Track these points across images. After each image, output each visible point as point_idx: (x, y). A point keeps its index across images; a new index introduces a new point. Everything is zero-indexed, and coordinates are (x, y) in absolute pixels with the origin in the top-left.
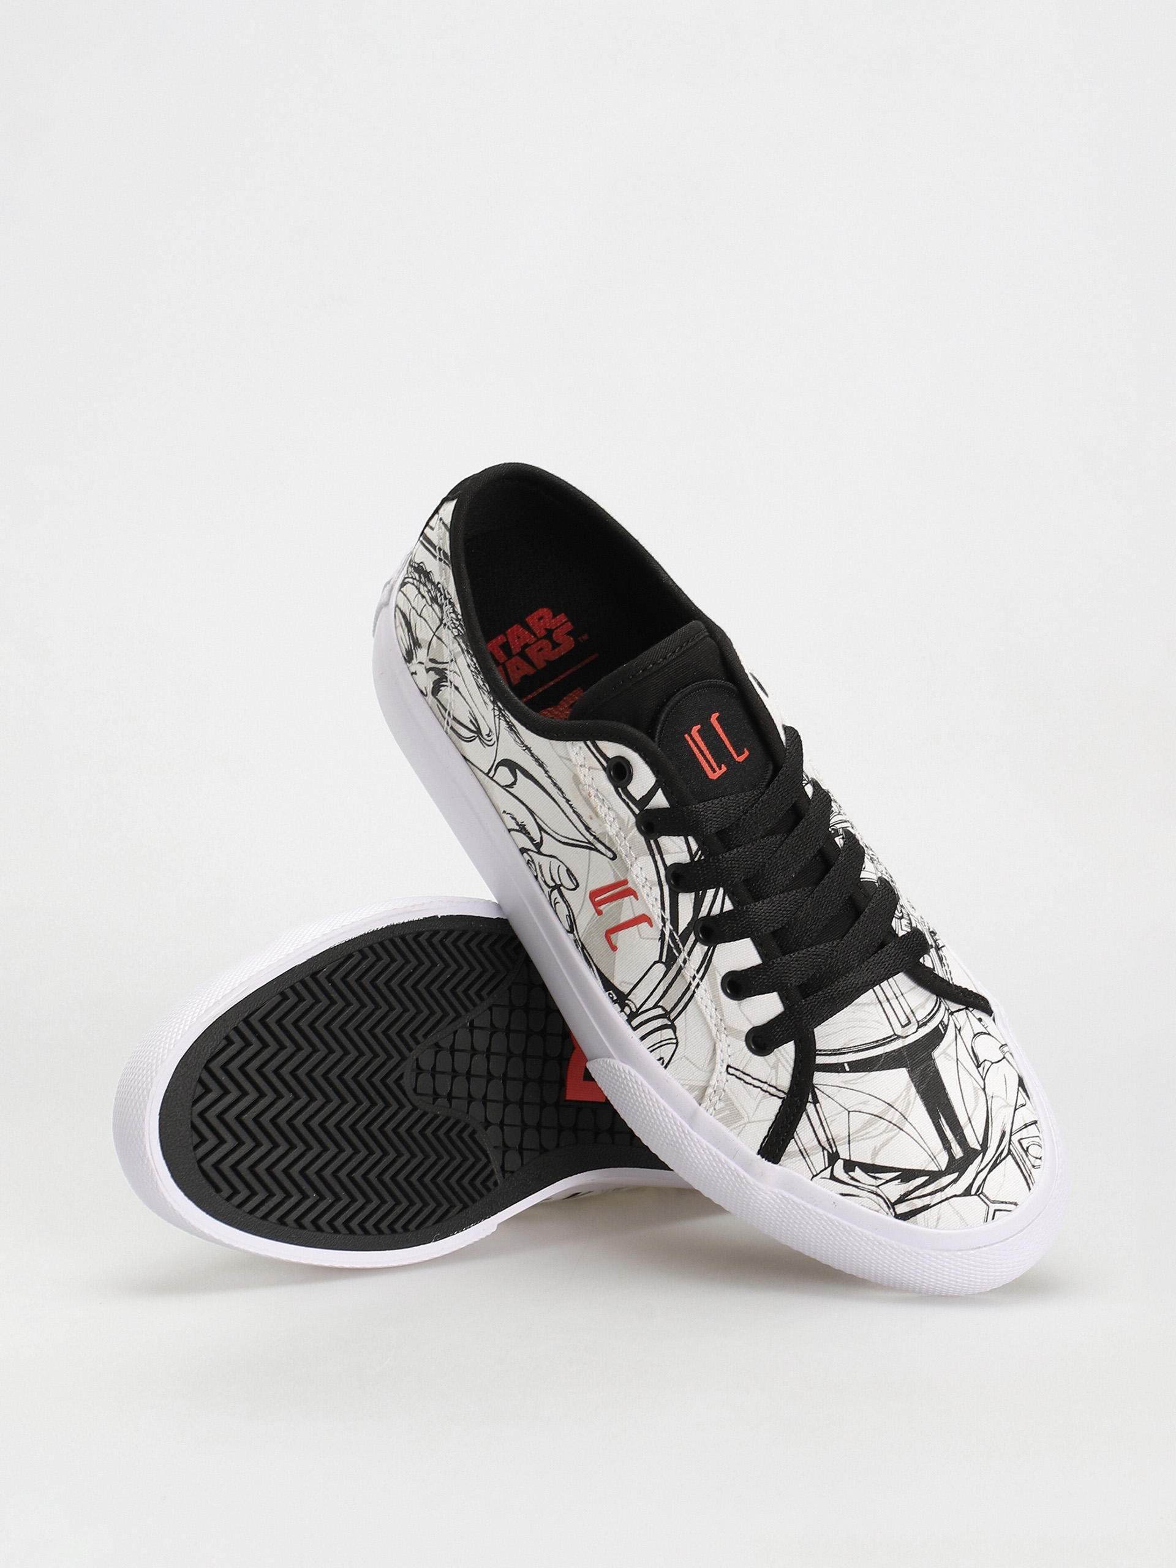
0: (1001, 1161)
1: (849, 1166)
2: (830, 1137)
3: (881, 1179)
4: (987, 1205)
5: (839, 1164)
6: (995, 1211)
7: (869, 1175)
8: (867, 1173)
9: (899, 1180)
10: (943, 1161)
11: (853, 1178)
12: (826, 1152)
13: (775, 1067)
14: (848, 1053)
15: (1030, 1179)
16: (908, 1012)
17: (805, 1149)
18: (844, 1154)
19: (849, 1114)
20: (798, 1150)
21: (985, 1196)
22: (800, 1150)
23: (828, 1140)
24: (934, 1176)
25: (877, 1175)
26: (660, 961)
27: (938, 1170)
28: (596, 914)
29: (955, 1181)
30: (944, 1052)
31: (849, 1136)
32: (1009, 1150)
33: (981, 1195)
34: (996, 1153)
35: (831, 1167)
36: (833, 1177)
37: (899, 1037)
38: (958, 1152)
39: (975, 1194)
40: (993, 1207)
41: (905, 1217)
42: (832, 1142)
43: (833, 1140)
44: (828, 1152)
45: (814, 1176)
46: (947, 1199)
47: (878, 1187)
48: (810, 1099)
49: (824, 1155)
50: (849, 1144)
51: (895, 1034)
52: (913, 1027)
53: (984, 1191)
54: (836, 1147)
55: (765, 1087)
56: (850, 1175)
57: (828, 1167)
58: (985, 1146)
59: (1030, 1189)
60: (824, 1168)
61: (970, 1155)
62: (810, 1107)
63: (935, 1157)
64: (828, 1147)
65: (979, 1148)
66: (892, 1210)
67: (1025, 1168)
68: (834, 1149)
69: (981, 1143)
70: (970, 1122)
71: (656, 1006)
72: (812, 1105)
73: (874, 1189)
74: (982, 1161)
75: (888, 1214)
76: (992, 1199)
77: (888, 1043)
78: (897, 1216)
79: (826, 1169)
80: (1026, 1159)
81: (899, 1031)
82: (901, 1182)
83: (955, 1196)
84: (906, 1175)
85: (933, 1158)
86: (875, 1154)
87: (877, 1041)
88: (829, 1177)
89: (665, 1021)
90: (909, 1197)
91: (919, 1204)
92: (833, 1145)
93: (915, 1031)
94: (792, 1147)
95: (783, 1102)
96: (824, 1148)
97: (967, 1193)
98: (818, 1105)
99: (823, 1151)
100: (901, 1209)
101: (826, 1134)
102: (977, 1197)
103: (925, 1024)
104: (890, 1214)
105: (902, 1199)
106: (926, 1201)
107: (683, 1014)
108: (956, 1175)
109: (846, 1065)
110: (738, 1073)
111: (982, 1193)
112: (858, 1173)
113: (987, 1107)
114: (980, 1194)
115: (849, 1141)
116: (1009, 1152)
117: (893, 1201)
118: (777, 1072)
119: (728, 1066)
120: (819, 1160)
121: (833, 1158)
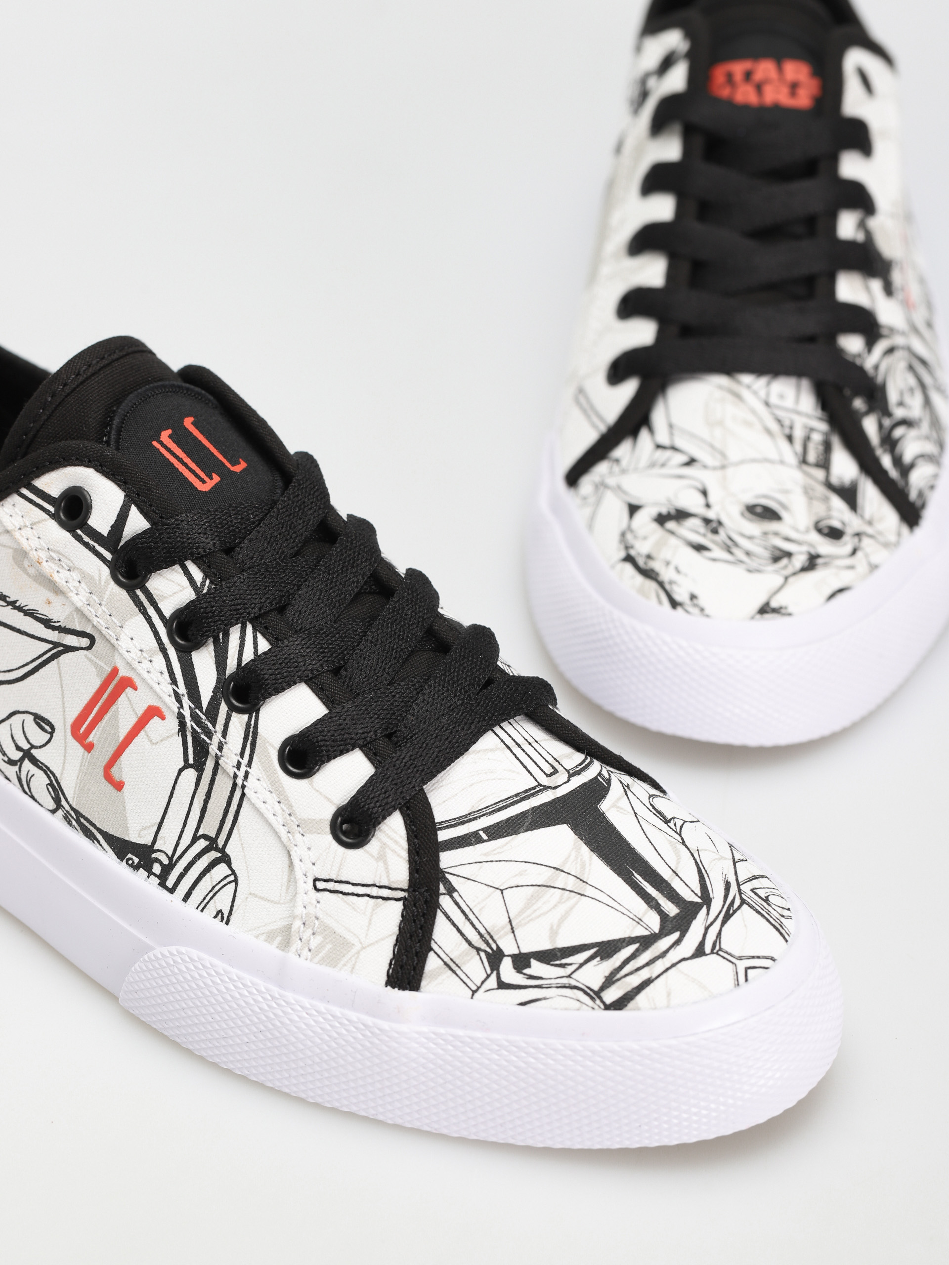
0: (735, 912)
1: (521, 961)
2: (483, 931)
3: (570, 964)
4: (732, 963)
5: (506, 965)
6: (747, 969)
7: (552, 965)
8: (548, 964)
9: (598, 959)
10: (654, 922)
11: (531, 977)
12: (483, 954)
13: (381, 857)
14: (480, 817)
15: (783, 928)
16: (551, 760)
17: (451, 960)
18: (509, 947)
19: (502, 893)
20: (442, 963)
21: (726, 952)
22: (446, 964)
23: (481, 936)
24: (646, 942)
25: (564, 961)
26: (187, 765)
27: (649, 933)
28: (86, 753)
29: (677, 942)
30: (614, 806)
31: (510, 921)
32: (741, 898)
33: (720, 953)
34: (723, 906)
35: (495, 972)
36: (502, 985)
37: (546, 788)
38: (672, 909)
39: (712, 952)
40: (742, 965)
41: (620, 1004)
42: (488, 938)
43: (489, 933)
44: (485, 951)
45: (474, 992)
46: (673, 965)
47: (569, 976)
48: (442, 889)
49: (481, 958)
50: (513, 932)
51: (540, 785)
52: (562, 777)
53: (722, 946)
54: (495, 942)
55: (374, 891)
56: (525, 974)
57: (492, 973)
58: (706, 899)
59: (787, 941)
60: (485, 975)
61: (689, 911)
62: (445, 901)
63: (640, 919)
64: (483, 946)
65: (699, 900)
66: (598, 1001)
67: (771, 917)
68: (494, 947)
69: (700, 895)
70: (677, 875)
71: (195, 839)
72: (447, 897)
73: (565, 981)
74: (708, 914)
75: (593, 1008)
76: (737, 954)
77: (533, 795)
78: (607, 1007)
79: (488, 976)
80: (770, 909)
81: (544, 781)
82: (602, 959)
83: (684, 959)
84: (606, 949)
85: (639, 921)
86: (554, 933)
87: (516, 795)
88: (495, 986)
89: (214, 855)
90: (618, 976)
91: (635, 981)
92: (491, 941)
93: (567, 780)
94: (432, 963)
95: (404, 904)
96: (478, 950)
97: (700, 952)
98: (455, 895)
99: (479, 954)
100: (611, 995)
101: (476, 929)
102: (715, 955)
103: (578, 773)
104: (596, 1007)
105: (609, 981)
106: (644, 974)
107: (235, 831)
108: (676, 935)
109: (481, 833)
110: (331, 886)
111: (720, 949)
112: (537, 968)
113: (695, 859)
114: (718, 951)
115: (512, 928)
116: (743, 902)
117: (596, 988)
118: (385, 863)
119: (316, 880)
120: (476, 968)
121: (495, 958)
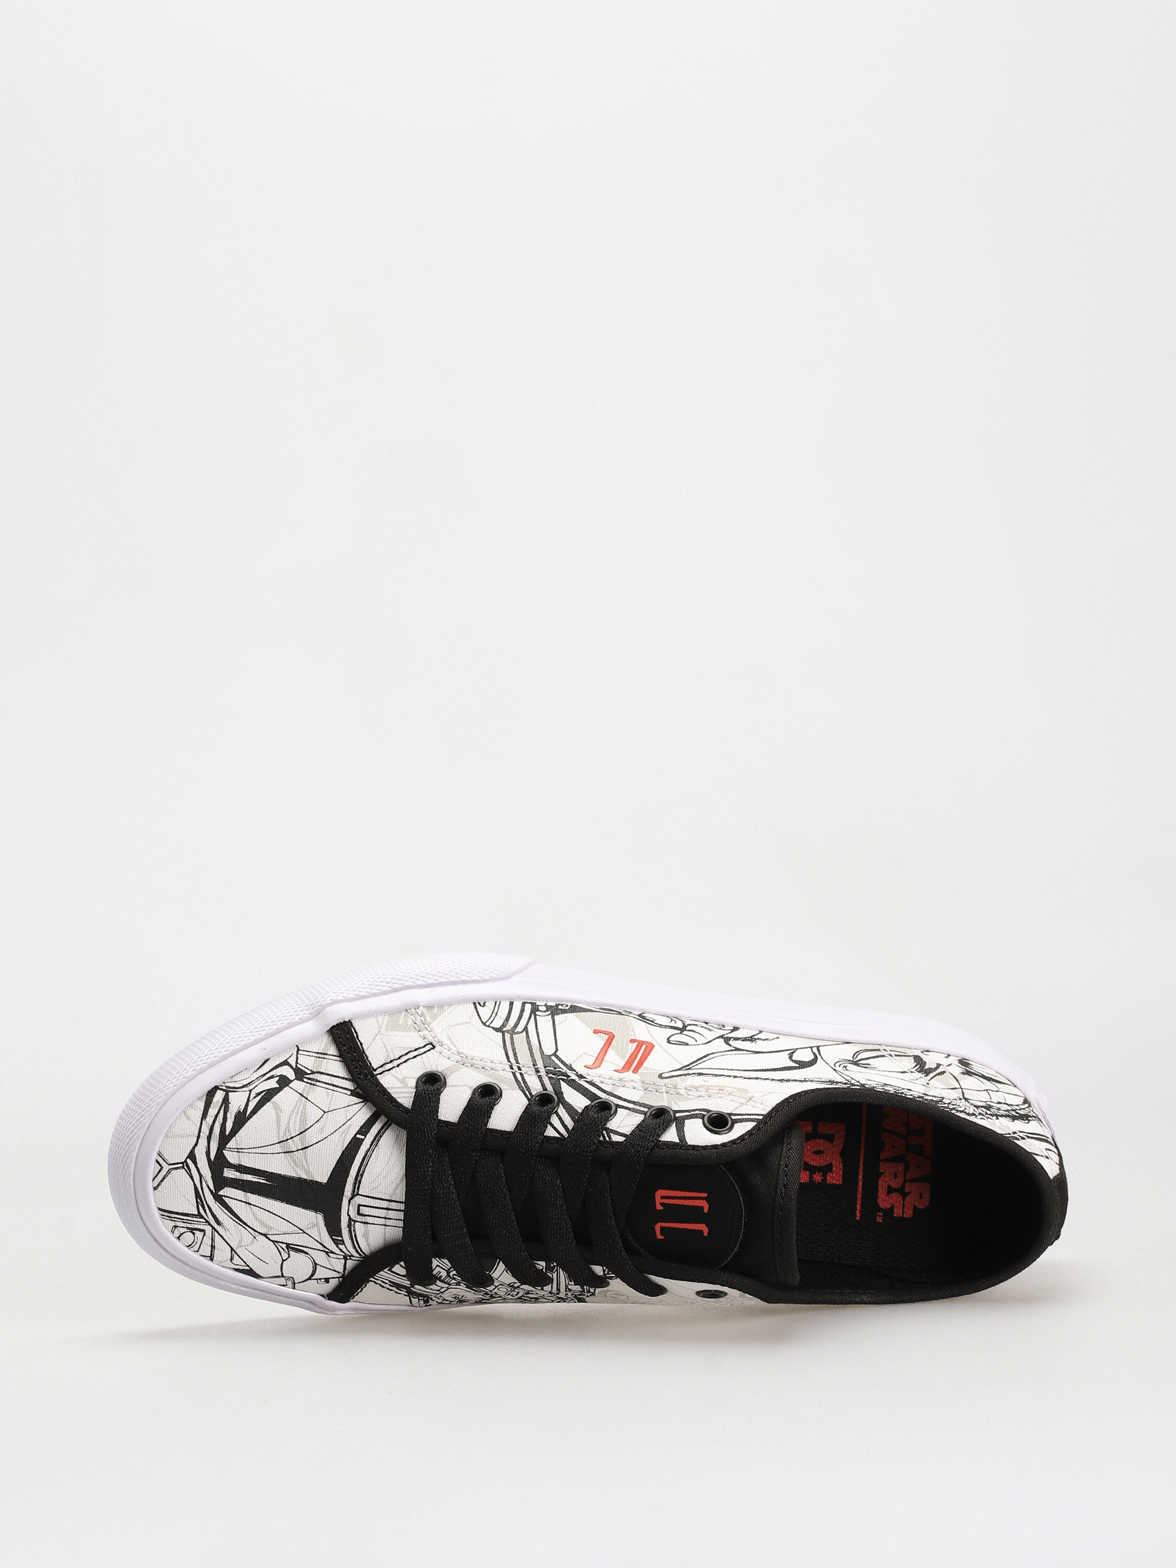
0: (197, 1202)
1: (284, 1082)
2: (318, 1084)
3: (255, 1098)
4: (171, 1164)
5: (291, 1075)
6: (162, 1168)
7: (265, 1091)
8: (267, 1090)
9: (242, 1110)
10: (231, 1157)
11: (272, 1077)
12: (309, 1072)
13: (403, 1081)
14: (371, 1145)
15: (167, 1216)
16: (369, 1219)
17: (324, 1058)
18: (297, 1085)
19: (324, 1111)
20: (328, 1053)
21: (178, 1168)
22: (327, 1054)
23: (317, 1081)
24: (224, 1140)
25: (260, 1097)
26: (555, 1054)
27: (227, 1147)
28: (634, 1038)
29: (208, 1153)
30: (317, 1225)
31: (307, 1099)
32: (202, 1217)
33: (181, 1165)
34: (207, 1203)
35: (294, 1067)
36: (286, 1063)
37: (353, 1196)
38: (229, 1173)
39: (186, 1161)
40: (166, 1168)
41: (211, 1094)
42: (313, 1082)
43: (314, 1085)
44: (308, 1074)
45: (298, 1050)
46: (199, 1137)
47: (250, 1091)
48: (358, 1090)
49: (308, 1069)
50: (300, 1094)
51: (358, 1194)
52: (353, 1215)
53: (184, 1170)
54: (307, 1083)
55: (395, 1063)
56: (278, 1076)
57: (296, 1066)
58: (219, 1199)
59: (159, 1209)
60: (299, 1062)
61: (220, 1182)
62: (349, 1085)
63: (239, 1152)
64: (311, 1076)
65: (221, 1193)
66: (224, 1088)
67: (179, 1218)
68: (305, 1080)
69: (223, 1198)
70: (246, 1202)
71: (526, 1029)
72: (353, 1088)
73: (251, 1087)
74: (208, 1187)
75: (224, 1083)
76: (173, 1172)
77: (355, 1184)
78: (216, 1088)
79: (297, 1063)
80: (185, 1225)
81: (358, 1200)
82: (240, 1112)
83: (196, 1145)
84: (242, 1119)
85: (239, 1150)
86: (277, 1108)
87: (362, 1175)
88: (289, 1061)
89: (508, 1028)
90: (223, 1108)
91: (212, 1112)
92: (309, 1081)
93: (349, 1213)
94: (333, 1050)
95: (373, 1068)
96: (313, 1073)
97: (192, 1156)
98: (349, 1093)
99: (311, 1071)
100: (219, 1096)
101: (323, 1082)
102: (183, 1161)
103: (349, 1226)
104: (223, 1085)
105: (226, 1101)
106: (210, 1119)
107: (502, 1044)
108: (212, 1158)
109: (363, 1137)
110: (423, 1050)
111: (183, 1167)
112: (273, 1084)
113: (249, 1227)
114: (183, 1166)
115: (303, 1096)
116: (200, 1215)
117: (230, 1094)
118: (398, 1079)
119: (434, 1047)
120: (307, 1063)
121: (300, 1074)
